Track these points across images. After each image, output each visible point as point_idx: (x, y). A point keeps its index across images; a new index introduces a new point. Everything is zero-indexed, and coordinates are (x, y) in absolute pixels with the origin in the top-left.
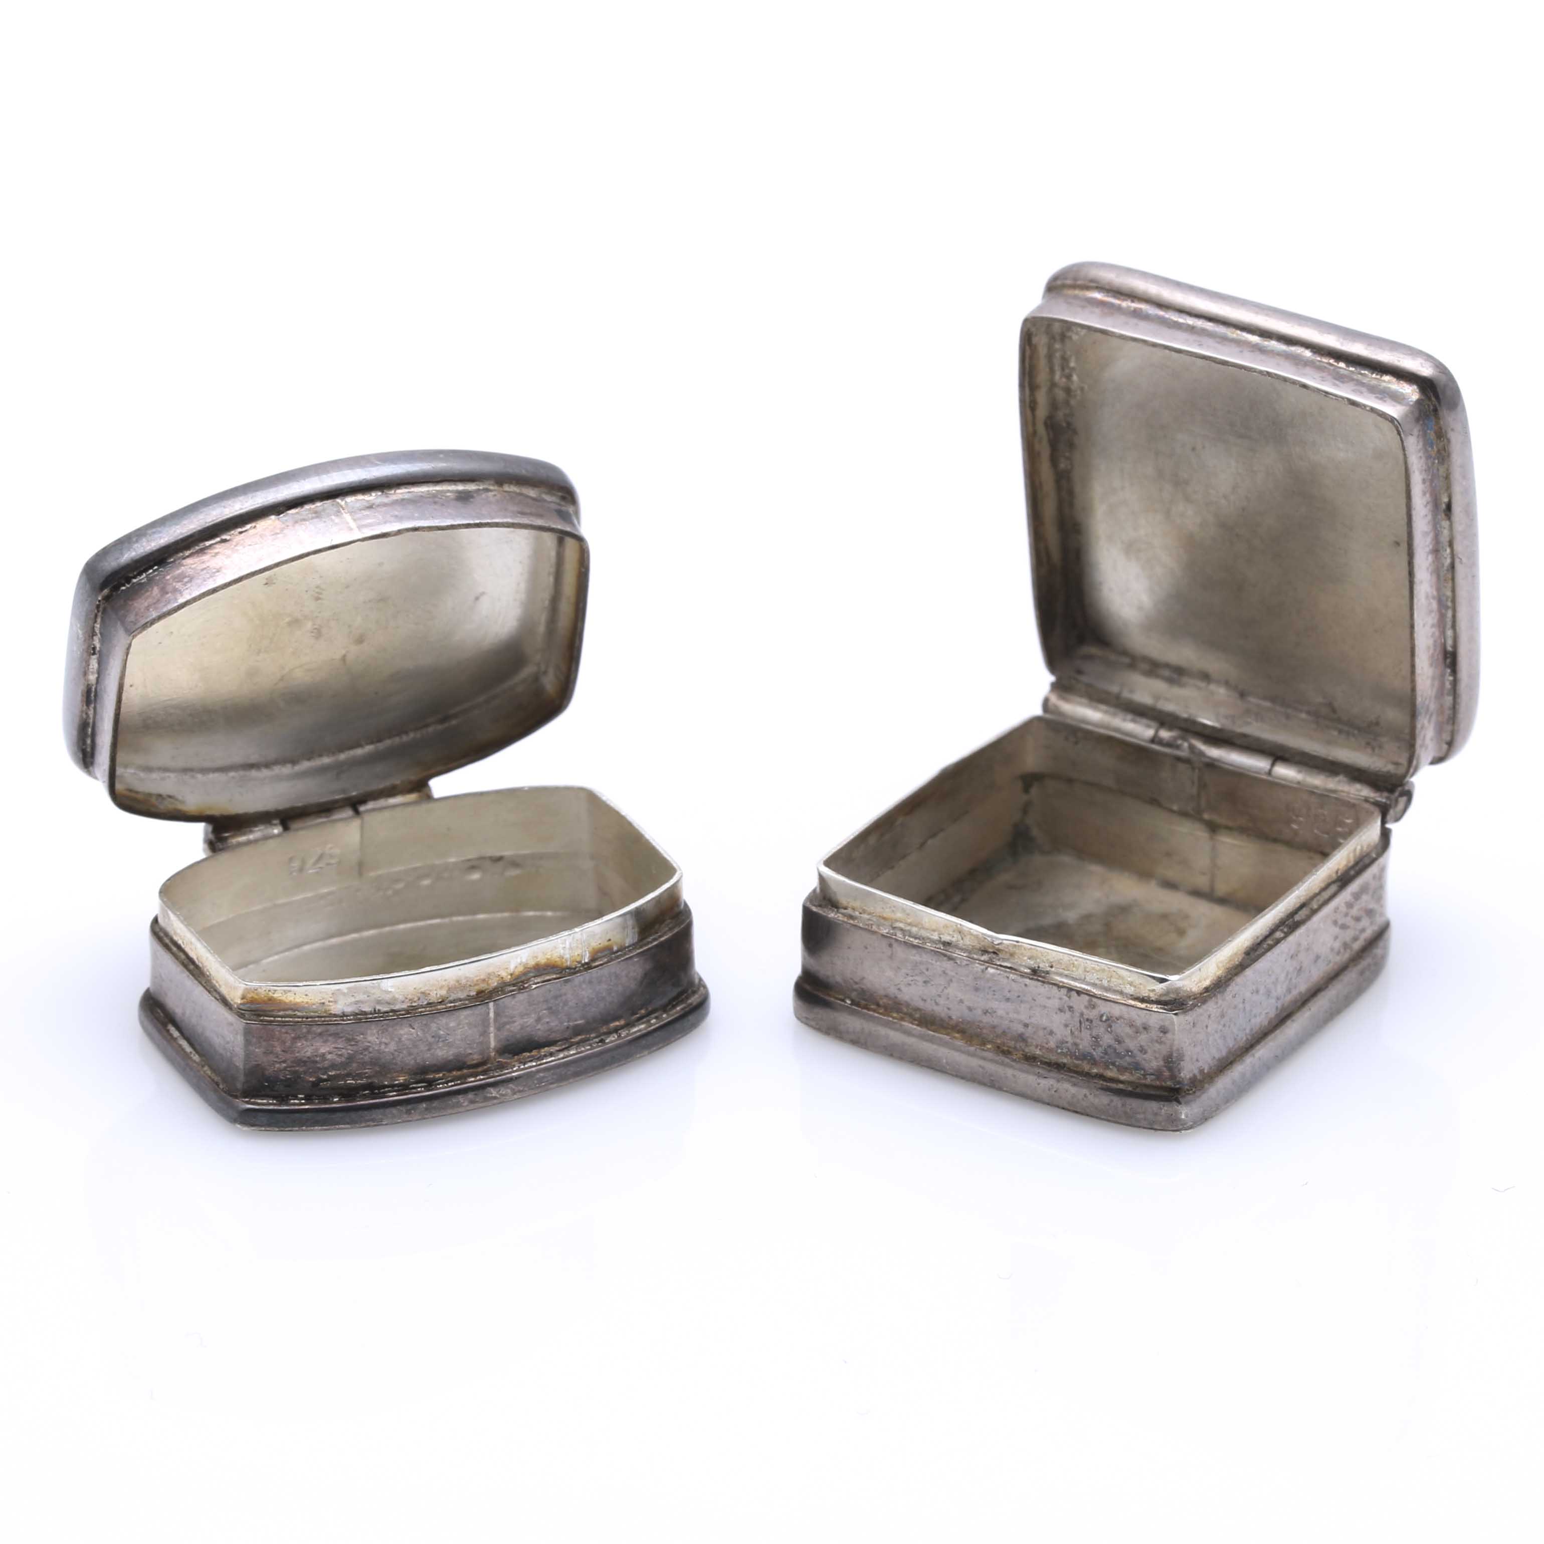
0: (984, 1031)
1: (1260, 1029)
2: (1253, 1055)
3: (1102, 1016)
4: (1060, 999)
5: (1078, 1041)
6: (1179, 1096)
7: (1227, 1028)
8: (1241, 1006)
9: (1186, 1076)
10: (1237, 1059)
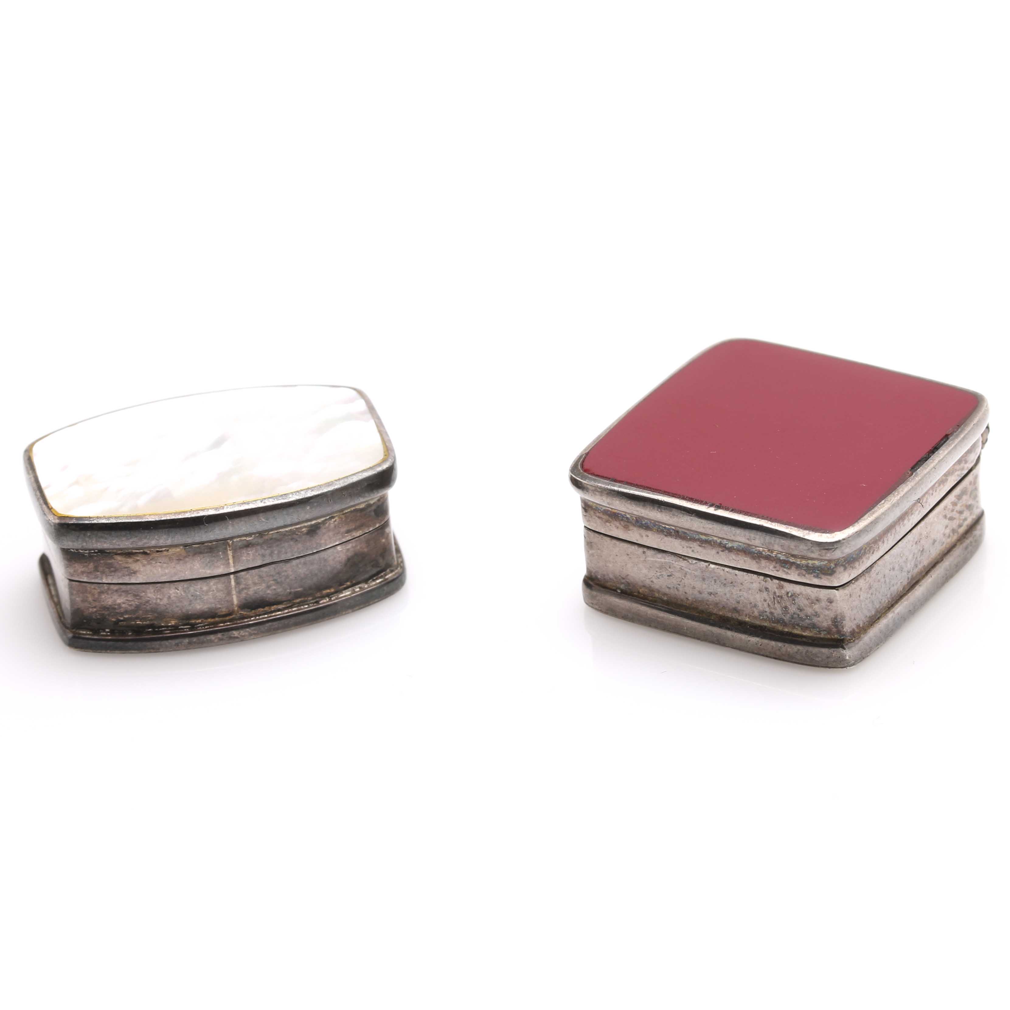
0: (711, 607)
1: (897, 593)
2: (894, 612)
3: (788, 593)
4: (760, 583)
5: (773, 611)
6: (844, 644)
7: (874, 596)
8: (883, 580)
9: (847, 630)
10: (883, 615)
